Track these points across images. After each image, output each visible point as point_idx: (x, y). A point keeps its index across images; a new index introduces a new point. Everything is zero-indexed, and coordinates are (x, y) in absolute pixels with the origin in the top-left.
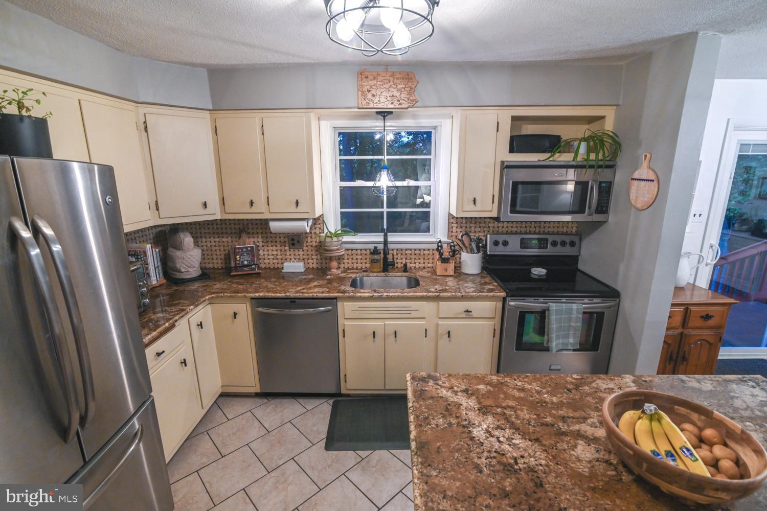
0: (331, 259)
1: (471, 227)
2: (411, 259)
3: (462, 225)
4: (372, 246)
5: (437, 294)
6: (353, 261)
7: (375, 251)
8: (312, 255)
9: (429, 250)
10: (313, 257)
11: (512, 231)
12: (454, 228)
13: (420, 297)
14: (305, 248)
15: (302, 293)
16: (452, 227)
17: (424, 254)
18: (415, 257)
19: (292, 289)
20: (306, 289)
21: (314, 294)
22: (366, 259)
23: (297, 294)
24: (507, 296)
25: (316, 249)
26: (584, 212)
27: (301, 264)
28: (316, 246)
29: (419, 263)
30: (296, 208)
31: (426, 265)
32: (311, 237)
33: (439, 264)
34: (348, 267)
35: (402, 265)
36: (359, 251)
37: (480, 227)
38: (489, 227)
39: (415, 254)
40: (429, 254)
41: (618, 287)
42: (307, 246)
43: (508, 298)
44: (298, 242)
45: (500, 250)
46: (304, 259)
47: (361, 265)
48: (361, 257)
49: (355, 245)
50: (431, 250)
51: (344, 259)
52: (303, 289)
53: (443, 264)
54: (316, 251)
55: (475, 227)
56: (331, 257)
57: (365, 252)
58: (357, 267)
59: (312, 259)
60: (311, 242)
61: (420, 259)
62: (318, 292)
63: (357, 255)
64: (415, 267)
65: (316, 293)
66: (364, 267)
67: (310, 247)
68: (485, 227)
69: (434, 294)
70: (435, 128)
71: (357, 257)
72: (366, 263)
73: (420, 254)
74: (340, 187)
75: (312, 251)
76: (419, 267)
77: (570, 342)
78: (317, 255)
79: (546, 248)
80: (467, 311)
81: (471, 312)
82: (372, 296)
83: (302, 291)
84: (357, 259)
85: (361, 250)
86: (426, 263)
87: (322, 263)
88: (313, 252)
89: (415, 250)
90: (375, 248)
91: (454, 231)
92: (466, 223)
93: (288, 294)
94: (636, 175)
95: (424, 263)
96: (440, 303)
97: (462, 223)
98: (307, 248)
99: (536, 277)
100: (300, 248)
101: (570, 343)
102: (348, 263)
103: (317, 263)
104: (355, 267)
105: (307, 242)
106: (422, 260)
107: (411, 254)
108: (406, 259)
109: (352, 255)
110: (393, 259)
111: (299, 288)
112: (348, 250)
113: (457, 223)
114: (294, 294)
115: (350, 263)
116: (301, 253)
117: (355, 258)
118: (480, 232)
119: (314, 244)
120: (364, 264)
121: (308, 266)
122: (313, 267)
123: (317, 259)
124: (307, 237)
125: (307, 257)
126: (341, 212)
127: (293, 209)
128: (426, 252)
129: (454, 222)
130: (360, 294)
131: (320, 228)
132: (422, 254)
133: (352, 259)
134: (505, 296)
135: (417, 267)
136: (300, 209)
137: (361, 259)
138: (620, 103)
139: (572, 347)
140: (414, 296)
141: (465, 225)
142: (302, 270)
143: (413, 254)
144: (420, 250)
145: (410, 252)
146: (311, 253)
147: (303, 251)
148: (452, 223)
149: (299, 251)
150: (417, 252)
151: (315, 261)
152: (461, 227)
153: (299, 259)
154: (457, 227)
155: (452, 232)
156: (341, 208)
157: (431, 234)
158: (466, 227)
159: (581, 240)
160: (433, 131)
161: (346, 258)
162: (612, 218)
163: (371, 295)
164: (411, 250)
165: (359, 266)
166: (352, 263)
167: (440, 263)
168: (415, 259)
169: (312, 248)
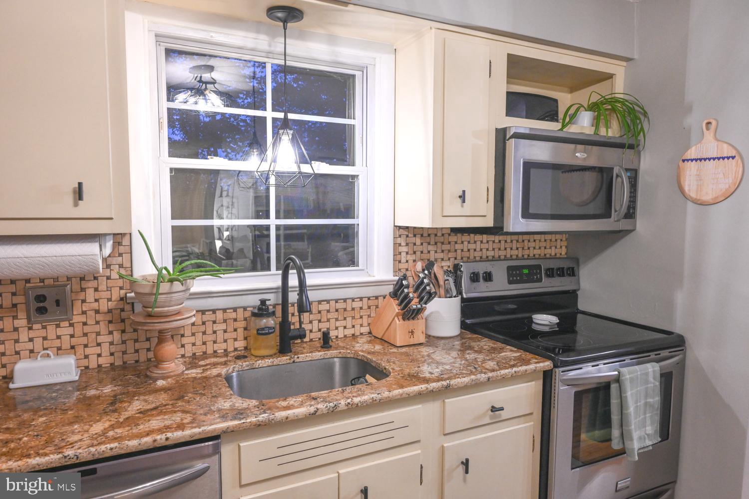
0: (162, 337)
1: (429, 252)
2: (328, 320)
3: (415, 248)
4: (253, 301)
5: (445, 383)
6: (206, 338)
7: (262, 311)
8: (98, 334)
9: (361, 299)
10: (100, 339)
11: (487, 257)
12: (403, 254)
13: (415, 396)
14: (76, 319)
15: (115, 439)
16: (400, 253)
17: (353, 309)
18: (335, 315)
19: (73, 433)
20: (120, 425)
21: (158, 437)
22: (235, 330)
23: (103, 447)
24: (555, 366)
25: (109, 317)
26: (610, 217)
27: (70, 361)
28: (110, 311)
29: (345, 327)
30: (76, 205)
31: (358, 330)
32: (96, 290)
33: (398, 322)
34: (194, 354)
35: (320, 335)
36: (220, 315)
37: (443, 251)
38: (456, 251)
39: (337, 310)
40: (361, 308)
41: (678, 329)
42: (84, 313)
43: (557, 370)
44: (58, 303)
45: (483, 290)
46: (73, 347)
47: (224, 346)
48: (223, 326)
49: (210, 300)
50: (365, 300)
51: (183, 336)
52: (112, 427)
53: (407, 322)
54: (110, 322)
55: (436, 252)
56: (161, 332)
57: (234, 315)
58: (215, 352)
59: (99, 345)
60: (96, 300)
61: (345, 319)
62: (168, 428)
63: (214, 322)
64: (337, 337)
65: (160, 431)
66: (231, 349)
67: (92, 313)
68: (449, 251)
69: (439, 384)
70: (363, 69)
71: (216, 327)
72: (235, 340)
73: (345, 310)
74: (171, 170)
75: (97, 323)
76: (345, 336)
77: (647, 432)
78: (111, 333)
79: (540, 280)
80: (494, 409)
81: (502, 409)
82: (316, 412)
83: (111, 433)
84: (215, 332)
85: (224, 310)
86: (357, 327)
87: (124, 353)
88: (103, 328)
89: (337, 301)
90: (263, 302)
91: (404, 260)
92: (422, 244)
93: (70, 452)
94: (692, 153)
95: (353, 326)
96: (446, 401)
97: (415, 244)
98: (83, 319)
99: (546, 329)
100: (63, 320)
101: (648, 435)
102: (194, 344)
103: (112, 354)
104: (210, 351)
105: (84, 301)
106: (349, 321)
107: (328, 311)
108: (320, 321)
109: (204, 323)
110: (301, 323)
111: (98, 428)
112: (203, 312)
113: (407, 244)
114: (93, 449)
115: (199, 343)
116: (65, 330)
117: (209, 331)
118: (442, 259)
119: (104, 306)
120: (230, 342)
121: (85, 362)
122: (99, 366)
123: (111, 343)
124: (83, 290)
125: (84, 340)
126: (173, 227)
127: (66, 207)
128: (357, 304)
129: (403, 244)
130: (284, 414)
131: (121, 266)
132: (349, 308)
133: (204, 333)
134: (552, 367)
135: (341, 335)
136: (86, 208)
137: (225, 331)
138: (636, 57)
139: (651, 440)
140: (404, 396)
141: (420, 248)
142: (74, 376)
143: (333, 310)
144: (345, 300)
145: (326, 306)
146: (97, 328)
147: (71, 325)
148: (400, 245)
149: (58, 326)
150: (340, 305)
151: (105, 349)
152: (415, 253)
153: (59, 349)
154: (407, 253)
155: (400, 262)
156: (174, 217)
157: (360, 267)
158: (422, 252)
159: (578, 265)
160: (358, 74)
161: (188, 332)
162: (641, 223)
163: (312, 409)
164: (328, 301)
165: (220, 347)
166: (204, 343)
167: (402, 321)
168: (337, 320)
169: (99, 317)
